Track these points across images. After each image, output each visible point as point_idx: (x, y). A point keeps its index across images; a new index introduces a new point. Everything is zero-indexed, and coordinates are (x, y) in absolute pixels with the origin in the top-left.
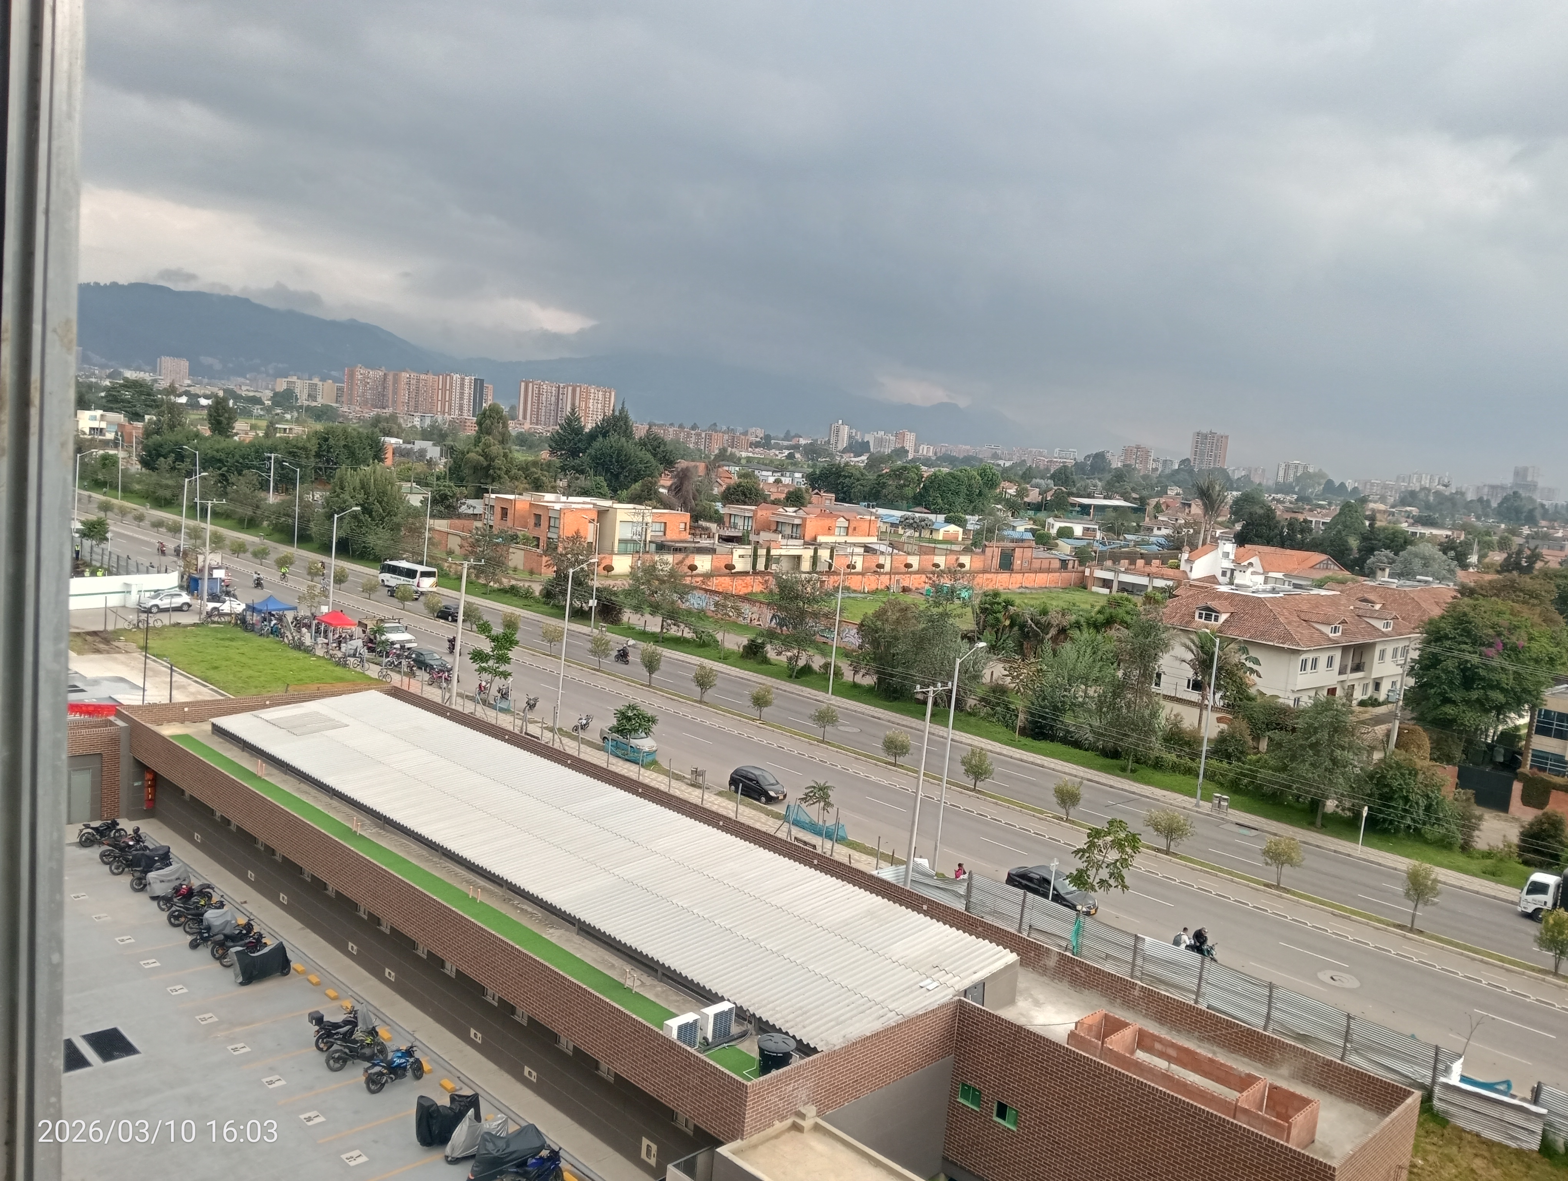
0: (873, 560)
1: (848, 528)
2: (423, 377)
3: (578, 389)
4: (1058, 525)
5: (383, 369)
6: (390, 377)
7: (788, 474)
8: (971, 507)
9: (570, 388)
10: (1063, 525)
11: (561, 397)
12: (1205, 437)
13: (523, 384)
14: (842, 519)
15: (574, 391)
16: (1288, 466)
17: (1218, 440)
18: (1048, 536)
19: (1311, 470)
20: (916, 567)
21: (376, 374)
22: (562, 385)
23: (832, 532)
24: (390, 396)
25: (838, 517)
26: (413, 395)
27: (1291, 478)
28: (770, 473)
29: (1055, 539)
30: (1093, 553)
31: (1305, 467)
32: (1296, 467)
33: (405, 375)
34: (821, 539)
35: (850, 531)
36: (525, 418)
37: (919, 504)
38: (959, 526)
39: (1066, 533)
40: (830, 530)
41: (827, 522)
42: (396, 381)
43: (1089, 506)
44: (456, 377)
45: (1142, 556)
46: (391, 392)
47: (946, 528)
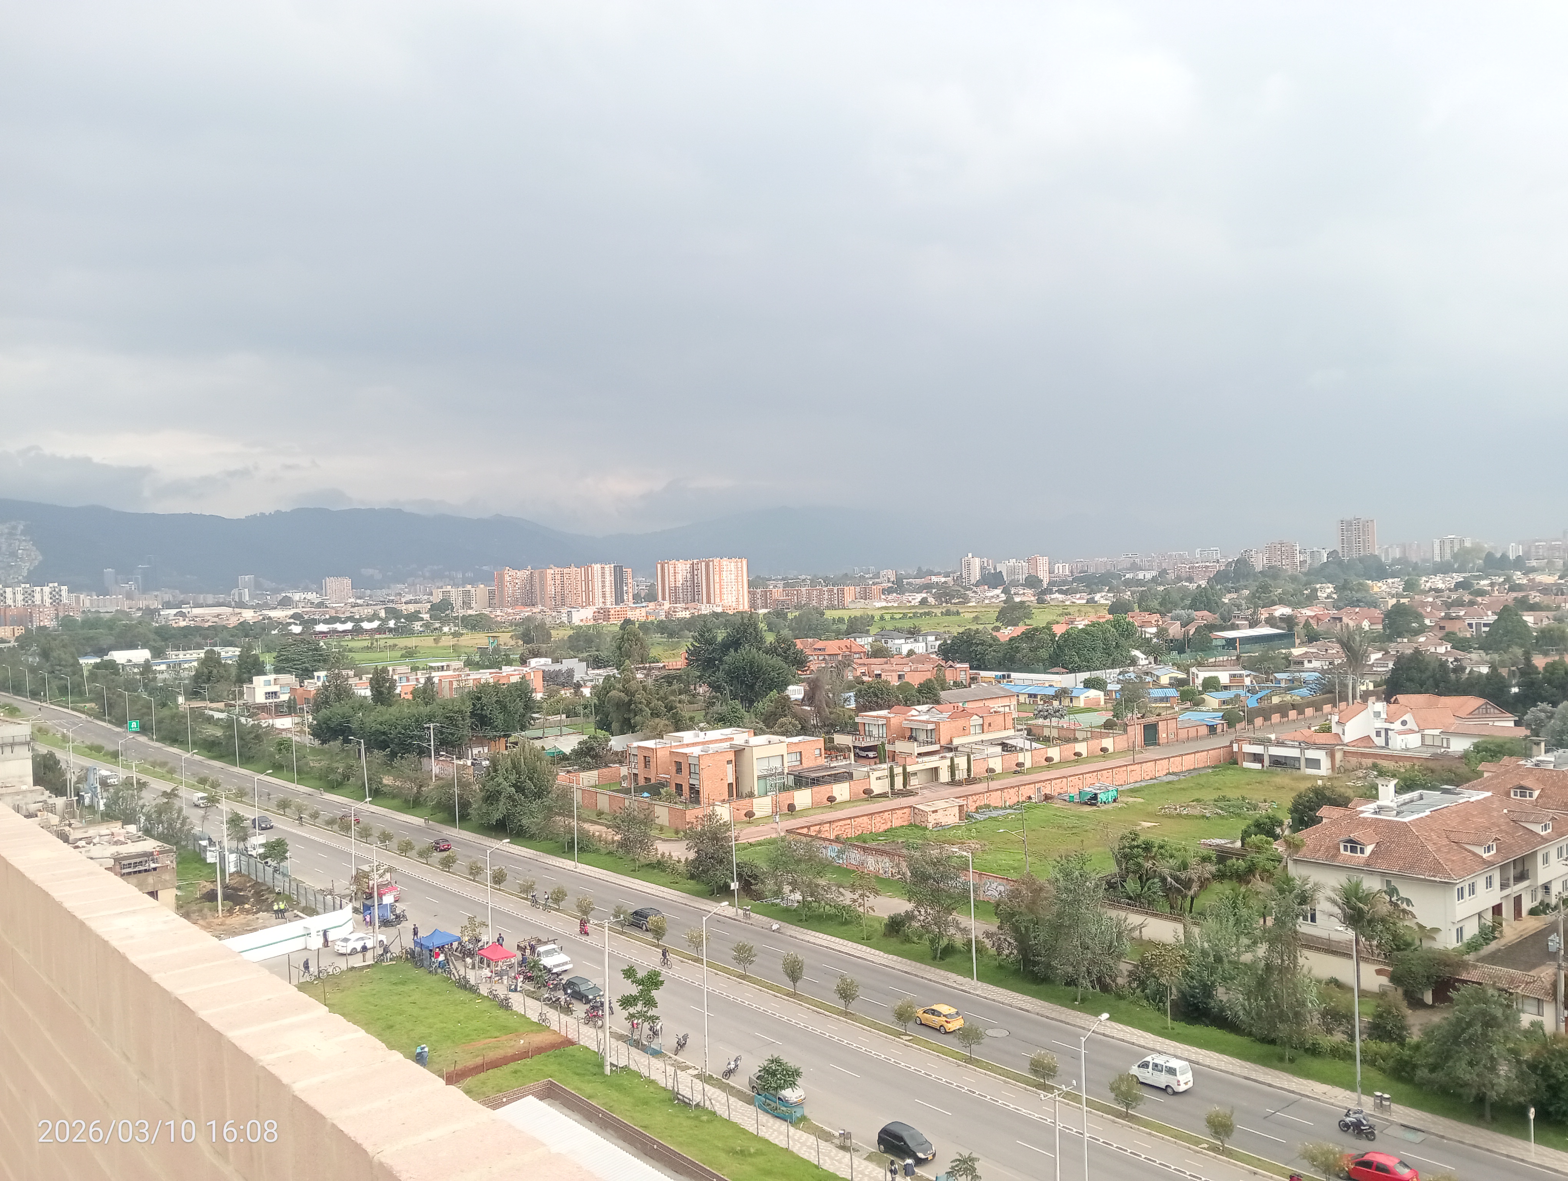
0: (1013, 759)
1: (982, 725)
2: (566, 570)
3: (711, 563)
4: (1202, 675)
5: (529, 567)
6: (536, 575)
7: (921, 638)
8: (1110, 662)
9: (703, 564)
10: (1208, 674)
11: (696, 572)
12: (1350, 524)
13: (659, 566)
14: (975, 717)
15: (707, 566)
16: (1442, 543)
17: (1364, 525)
18: (1193, 693)
19: (1468, 544)
20: (1057, 759)
21: (522, 574)
22: (695, 561)
23: (967, 731)
24: (538, 593)
25: (972, 715)
26: (559, 589)
27: (1448, 556)
28: (903, 641)
29: (1201, 693)
30: (1241, 713)
31: (1462, 542)
32: (1452, 542)
33: (550, 572)
34: (956, 742)
35: (986, 727)
36: (664, 599)
37: (1056, 665)
38: (1098, 689)
39: (1211, 685)
40: (965, 731)
41: (961, 723)
42: (543, 578)
43: (1234, 640)
44: (597, 567)
45: (1294, 707)
46: (538, 589)
47: (1086, 695)
